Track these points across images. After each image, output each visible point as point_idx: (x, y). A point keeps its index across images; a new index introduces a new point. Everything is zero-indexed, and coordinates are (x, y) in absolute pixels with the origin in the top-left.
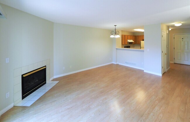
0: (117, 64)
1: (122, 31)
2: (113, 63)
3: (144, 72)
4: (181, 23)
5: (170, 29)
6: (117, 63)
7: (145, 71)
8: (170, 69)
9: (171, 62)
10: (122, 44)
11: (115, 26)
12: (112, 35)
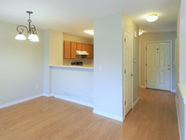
0: (50, 97)
1: (64, 33)
2: (44, 94)
3: (93, 114)
4: (156, 15)
5: (140, 34)
6: (52, 95)
7: (95, 111)
8: (140, 100)
9: (142, 87)
10: (64, 58)
11: (30, 13)
12: (20, 33)
